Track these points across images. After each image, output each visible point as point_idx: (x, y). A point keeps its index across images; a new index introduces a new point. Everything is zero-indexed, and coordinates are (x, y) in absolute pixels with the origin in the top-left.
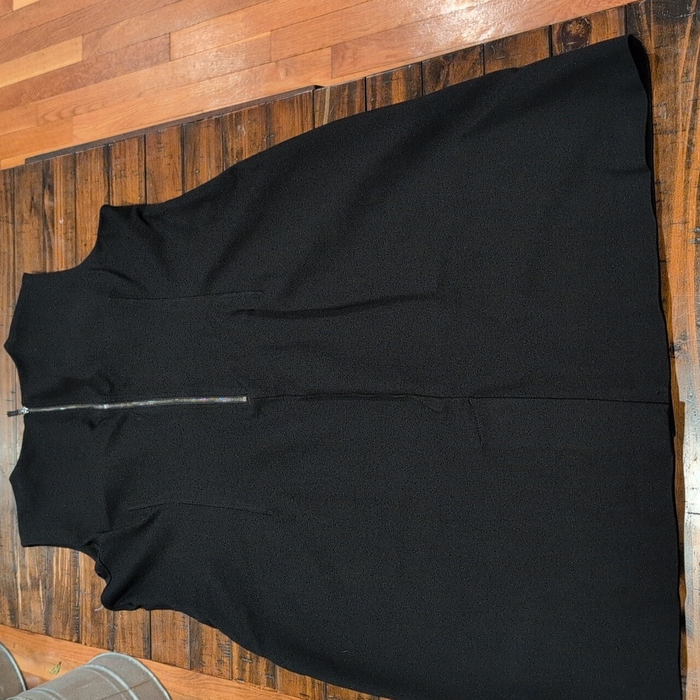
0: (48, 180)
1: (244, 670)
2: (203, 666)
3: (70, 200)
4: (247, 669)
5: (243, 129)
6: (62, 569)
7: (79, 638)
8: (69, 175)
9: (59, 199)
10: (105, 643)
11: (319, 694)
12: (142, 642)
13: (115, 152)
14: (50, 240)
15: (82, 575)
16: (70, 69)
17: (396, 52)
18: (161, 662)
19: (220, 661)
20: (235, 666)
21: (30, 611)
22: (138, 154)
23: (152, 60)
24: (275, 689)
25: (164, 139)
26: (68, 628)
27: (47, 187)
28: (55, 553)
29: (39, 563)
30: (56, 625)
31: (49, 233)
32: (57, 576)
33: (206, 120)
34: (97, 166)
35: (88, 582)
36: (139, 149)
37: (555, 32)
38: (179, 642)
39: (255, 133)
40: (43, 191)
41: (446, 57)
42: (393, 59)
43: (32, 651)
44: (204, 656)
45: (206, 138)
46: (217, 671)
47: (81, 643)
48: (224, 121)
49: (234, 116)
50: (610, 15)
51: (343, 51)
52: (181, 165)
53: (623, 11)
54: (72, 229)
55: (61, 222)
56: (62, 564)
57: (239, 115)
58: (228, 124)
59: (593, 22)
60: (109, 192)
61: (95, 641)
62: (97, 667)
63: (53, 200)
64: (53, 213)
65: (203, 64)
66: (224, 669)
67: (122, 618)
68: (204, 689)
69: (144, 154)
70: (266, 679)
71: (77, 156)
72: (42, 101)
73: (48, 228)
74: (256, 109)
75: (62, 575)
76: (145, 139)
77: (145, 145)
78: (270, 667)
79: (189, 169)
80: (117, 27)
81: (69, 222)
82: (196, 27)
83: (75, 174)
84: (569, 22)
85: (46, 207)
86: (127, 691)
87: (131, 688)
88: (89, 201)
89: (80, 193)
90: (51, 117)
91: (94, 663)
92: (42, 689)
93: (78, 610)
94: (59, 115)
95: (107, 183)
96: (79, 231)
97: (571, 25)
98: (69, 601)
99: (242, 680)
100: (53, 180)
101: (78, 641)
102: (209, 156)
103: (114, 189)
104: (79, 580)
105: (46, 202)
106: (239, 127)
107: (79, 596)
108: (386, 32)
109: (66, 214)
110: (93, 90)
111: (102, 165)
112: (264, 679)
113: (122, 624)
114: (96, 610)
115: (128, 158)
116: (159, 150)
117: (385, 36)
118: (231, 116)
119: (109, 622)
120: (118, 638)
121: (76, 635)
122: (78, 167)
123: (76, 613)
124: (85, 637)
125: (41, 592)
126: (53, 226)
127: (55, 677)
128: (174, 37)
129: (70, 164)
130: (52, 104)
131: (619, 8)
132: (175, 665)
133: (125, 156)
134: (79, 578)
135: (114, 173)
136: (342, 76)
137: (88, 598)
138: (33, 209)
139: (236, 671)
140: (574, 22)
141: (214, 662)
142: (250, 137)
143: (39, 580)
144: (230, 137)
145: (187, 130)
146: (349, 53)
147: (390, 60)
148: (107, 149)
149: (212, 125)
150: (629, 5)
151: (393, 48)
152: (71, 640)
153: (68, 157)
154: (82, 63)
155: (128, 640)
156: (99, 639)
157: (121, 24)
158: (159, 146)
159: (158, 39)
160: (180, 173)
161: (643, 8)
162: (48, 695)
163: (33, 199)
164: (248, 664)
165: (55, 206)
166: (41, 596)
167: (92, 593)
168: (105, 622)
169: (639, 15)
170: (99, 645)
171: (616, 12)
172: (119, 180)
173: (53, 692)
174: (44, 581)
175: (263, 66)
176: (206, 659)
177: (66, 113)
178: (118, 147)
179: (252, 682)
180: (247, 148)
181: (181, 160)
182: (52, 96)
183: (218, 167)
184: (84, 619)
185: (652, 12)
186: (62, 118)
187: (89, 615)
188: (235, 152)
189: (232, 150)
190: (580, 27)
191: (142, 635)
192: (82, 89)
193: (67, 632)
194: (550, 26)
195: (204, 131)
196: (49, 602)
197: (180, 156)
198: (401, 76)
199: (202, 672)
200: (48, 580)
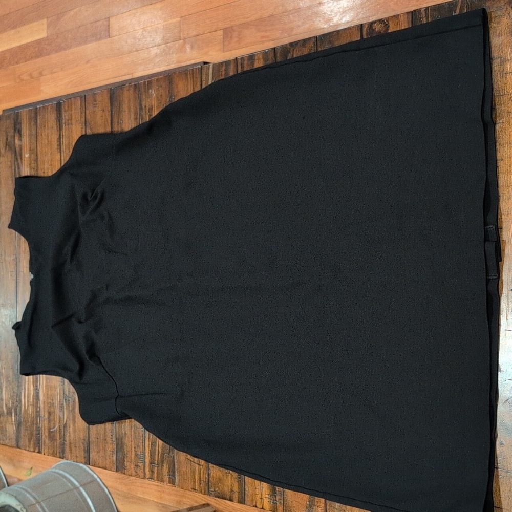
0: (18, 126)
1: (153, 472)
2: (125, 469)
3: (33, 140)
4: (156, 472)
5: (153, 92)
6: (28, 401)
7: (39, 449)
8: (33, 123)
9: (25, 140)
10: (58, 454)
11: (205, 489)
12: (83, 453)
13: (65, 107)
14: (19, 168)
15: (42, 406)
16: (38, 42)
17: (268, 34)
18: (96, 467)
19: (137, 466)
20: (147, 469)
21: (6, 430)
22: (81, 108)
23: (97, 37)
24: (174, 485)
25: (99, 98)
26: (32, 442)
27: (17, 131)
28: (23, 390)
29: (12, 397)
30: (24, 441)
31: (18, 163)
32: (25, 407)
33: (127, 85)
34: (51, 117)
35: (46, 410)
36: (81, 105)
37: (365, 29)
38: (109, 453)
39: (161, 95)
40: (15, 134)
41: (291, 44)
42: (266, 39)
43: (11, 460)
44: (125, 462)
45: (127, 98)
46: (135, 473)
47: (41, 453)
48: (140, 86)
49: (147, 83)
50: (402, 18)
51: (231, 32)
52: (110, 117)
53: (410, 16)
54: (34, 161)
55: (27, 156)
56: (28, 398)
57: (150, 83)
58: (143, 88)
59: (390, 22)
60: (60, 135)
61: (51, 452)
62: (57, 471)
63: (21, 140)
64: (21, 149)
65: (133, 40)
66: (140, 472)
67: (70, 436)
68: (133, 487)
69: (84, 109)
70: (168, 478)
71: (38, 109)
72: (18, 65)
73: (17, 160)
74: (162, 78)
75: (28, 406)
76: (85, 97)
77: (85, 101)
78: (171, 470)
79: (115, 120)
80: (72, 13)
81: (32, 156)
82: (128, 13)
83: (36, 122)
84: (374, 22)
85: (17, 146)
86: (78, 488)
87: (81, 486)
88: (46, 141)
89: (40, 135)
90: (25, 77)
91: (55, 468)
92: (18, 486)
93: (39, 430)
94: (30, 75)
95: (59, 129)
96: (39, 163)
97: (376, 25)
98: (32, 424)
99: (152, 479)
100: (21, 126)
101: (39, 452)
102: (129, 111)
103: (64, 134)
104: (40, 409)
105: (17, 141)
106: (150, 91)
107: (40, 420)
108: (261, 20)
109: (30, 150)
110: (55, 58)
111: (56, 115)
112: (166, 478)
113: (70, 440)
114: (51, 430)
115: (73, 111)
116: (95, 106)
117: (261, 23)
118: (145, 83)
119: (60, 438)
120: (67, 450)
121: (38, 447)
122: (39, 117)
123: (37, 432)
124: (44, 449)
125: (13, 418)
126: (21, 159)
127: (29, 477)
128: (112, 21)
129: (33, 115)
130: (25, 68)
131: (408, 13)
132: (106, 469)
133: (71, 110)
134: (40, 408)
135: (64, 121)
136: (230, 51)
137: (46, 422)
138: (7, 147)
139: (147, 473)
140: (378, 22)
141: (133, 466)
142: (157, 98)
143: (12, 409)
144: (144, 97)
145: (114, 92)
146: (235, 34)
147: (264, 39)
148: (59, 105)
149: (132, 90)
150: (415, 11)
151: (266, 31)
152: (34, 451)
153: (31, 110)
154: (47, 39)
155: (74, 451)
156: (54, 451)
157: (75, 10)
158: (95, 103)
159: (101, 22)
160: (109, 122)
161: (424, 13)
162: (22, 490)
163: (7, 139)
164: (156, 468)
165: (23, 145)
166: (14, 420)
167: (49, 418)
168: (58, 438)
169: (421, 18)
170: (54, 454)
171: (406, 16)
172: (67, 126)
173: (26, 488)
174: (16, 410)
175: (175, 43)
176: (127, 464)
177: (35, 74)
178: (66, 104)
179: (159, 480)
180: (155, 106)
181: (110, 114)
182: (26, 61)
183: (136, 119)
184: (43, 437)
185: (429, 17)
186: (32, 78)
187: (47, 434)
188: (147, 108)
189: (145, 107)
190: (381, 26)
191: (83, 448)
192: (47, 57)
193: (32, 446)
194: (362, 25)
195: (126, 93)
196: (19, 424)
197: (110, 111)
198: (261, 57)
199: (124, 474)
200: (18, 409)
